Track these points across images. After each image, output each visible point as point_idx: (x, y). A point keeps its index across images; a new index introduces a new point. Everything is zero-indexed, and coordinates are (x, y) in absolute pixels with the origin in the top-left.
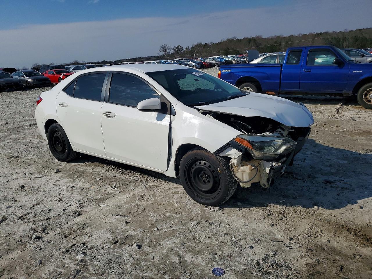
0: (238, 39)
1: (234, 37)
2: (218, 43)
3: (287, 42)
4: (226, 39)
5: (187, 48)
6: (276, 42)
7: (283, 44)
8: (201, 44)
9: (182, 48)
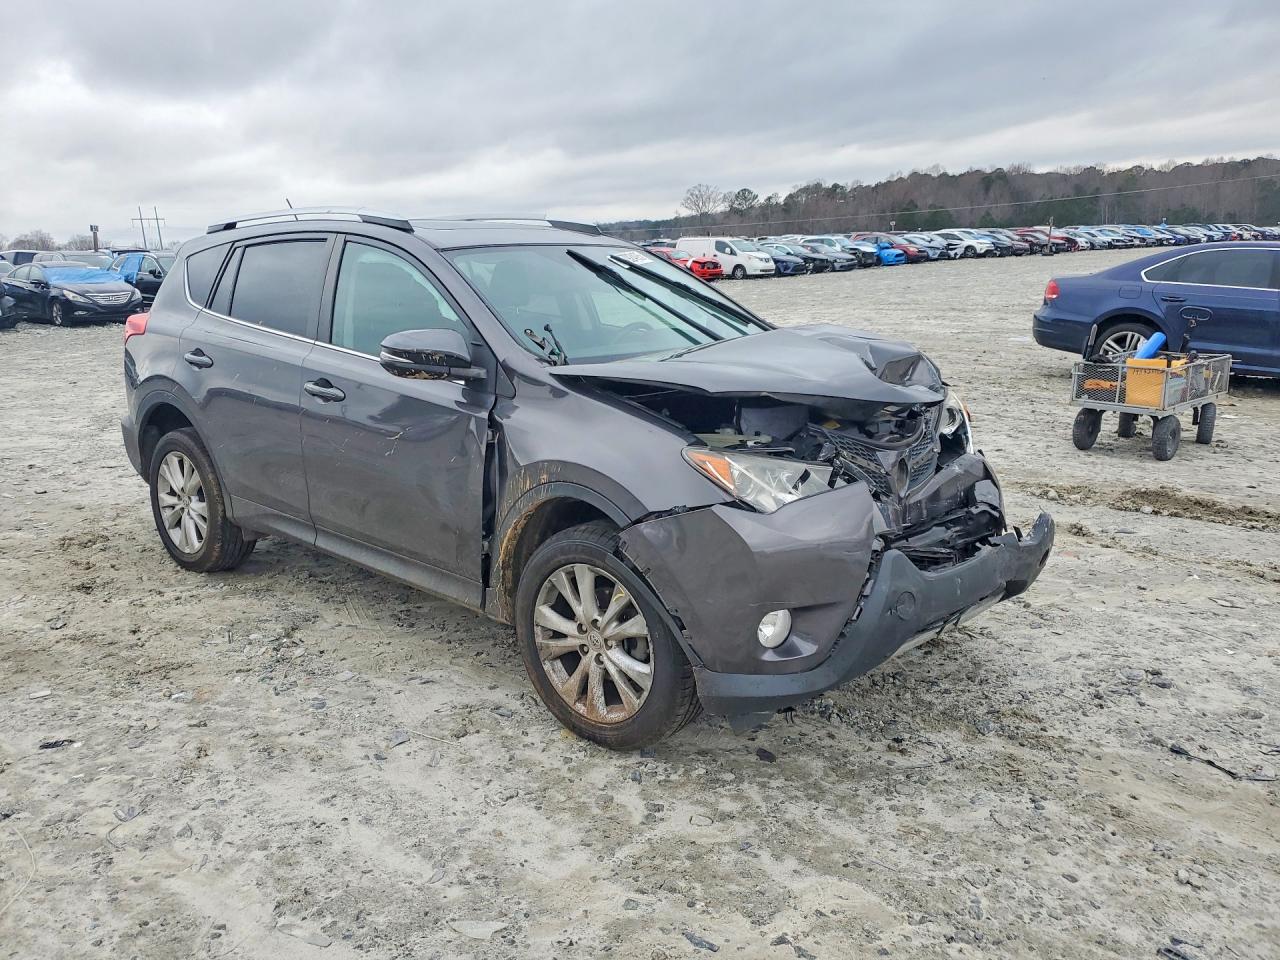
0: (945, 175)
1: (934, 167)
2: (877, 186)
3: (1119, 190)
4: (905, 174)
5: (769, 198)
6: (1079, 189)
7: (1108, 194)
8: (818, 186)
9: (756, 197)
